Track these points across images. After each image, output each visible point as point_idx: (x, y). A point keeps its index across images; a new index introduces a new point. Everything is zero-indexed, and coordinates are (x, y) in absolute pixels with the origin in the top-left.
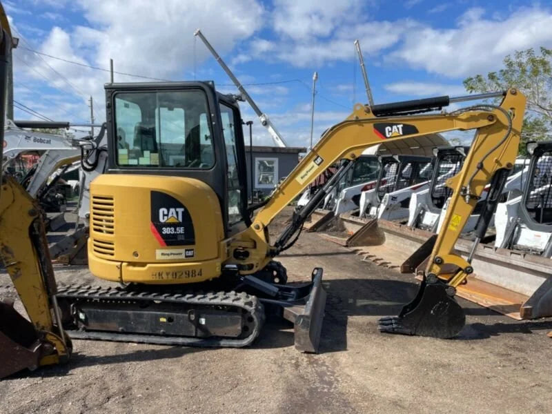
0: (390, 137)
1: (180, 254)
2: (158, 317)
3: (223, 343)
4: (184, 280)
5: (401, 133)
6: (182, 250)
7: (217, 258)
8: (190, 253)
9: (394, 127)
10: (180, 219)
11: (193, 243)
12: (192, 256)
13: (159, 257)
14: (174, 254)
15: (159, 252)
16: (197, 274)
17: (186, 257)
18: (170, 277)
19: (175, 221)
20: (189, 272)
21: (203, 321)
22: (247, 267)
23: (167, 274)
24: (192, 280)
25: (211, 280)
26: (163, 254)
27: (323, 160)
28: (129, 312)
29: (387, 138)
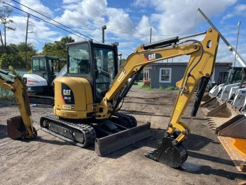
0: (151, 60)
1: (70, 107)
2: (64, 130)
3: (78, 144)
4: (70, 117)
5: (155, 58)
6: (70, 106)
7: (85, 111)
8: (73, 107)
9: (152, 55)
10: (70, 94)
11: (74, 104)
12: (74, 109)
13: (64, 108)
14: (68, 107)
15: (63, 106)
16: (75, 115)
17: (72, 109)
18: (66, 115)
19: (68, 95)
20: (72, 115)
21: (74, 134)
22: (98, 116)
23: (65, 114)
24: (73, 118)
25: (82, 119)
26: (64, 107)
27: (126, 72)
28: (59, 126)
29: (149, 60)
